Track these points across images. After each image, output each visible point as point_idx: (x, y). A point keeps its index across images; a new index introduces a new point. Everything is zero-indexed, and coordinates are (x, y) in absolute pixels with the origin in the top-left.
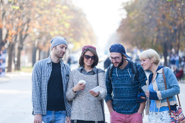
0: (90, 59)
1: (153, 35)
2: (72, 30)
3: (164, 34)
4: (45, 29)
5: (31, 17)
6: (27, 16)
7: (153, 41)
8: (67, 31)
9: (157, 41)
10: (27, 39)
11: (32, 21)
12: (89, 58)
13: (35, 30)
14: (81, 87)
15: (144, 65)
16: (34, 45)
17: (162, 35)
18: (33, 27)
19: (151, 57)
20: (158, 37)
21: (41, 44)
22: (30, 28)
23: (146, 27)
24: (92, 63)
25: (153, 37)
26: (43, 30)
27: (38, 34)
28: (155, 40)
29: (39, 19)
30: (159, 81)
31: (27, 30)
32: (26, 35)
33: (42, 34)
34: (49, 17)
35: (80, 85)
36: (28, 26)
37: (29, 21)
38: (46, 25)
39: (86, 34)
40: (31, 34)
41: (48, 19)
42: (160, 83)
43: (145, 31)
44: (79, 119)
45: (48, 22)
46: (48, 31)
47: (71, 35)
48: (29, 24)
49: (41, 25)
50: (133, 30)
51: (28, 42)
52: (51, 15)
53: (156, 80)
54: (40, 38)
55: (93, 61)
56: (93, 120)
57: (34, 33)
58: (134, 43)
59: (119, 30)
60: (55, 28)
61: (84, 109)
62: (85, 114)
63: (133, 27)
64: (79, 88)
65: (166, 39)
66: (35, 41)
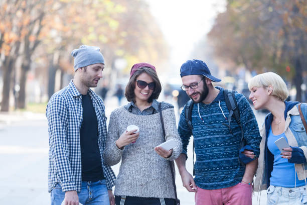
0: (147, 88)
1: (275, 43)
2: (124, 34)
3: (295, 41)
4: (73, 31)
5: (46, 10)
6: (38, 7)
7: (275, 55)
8: (113, 36)
9: (282, 55)
10: (39, 50)
11: (48, 16)
12: (146, 86)
13: (54, 33)
14: (133, 139)
15: (255, 99)
16: (51, 61)
17: (292, 44)
18: (51, 28)
19: (266, 85)
20: (285, 48)
21: (65, 60)
22: (44, 30)
23: (261, 28)
24: (150, 94)
25: (276, 47)
26: (69, 34)
27: (58, 40)
28: (279, 53)
29: (61, 12)
30: (296, 129)
31: (38, 33)
32: (37, 43)
33: (67, 41)
34: (80, 9)
35: (131, 134)
36: (41, 27)
37: (42, 16)
38: (75, 23)
39: (149, 41)
40: (46, 41)
41: (78, 14)
42: (299, 133)
43: (261, 37)
44: (131, 195)
45: (77, 19)
46: (78, 35)
47: (122, 42)
48: (43, 22)
49: (64, 24)
50: (238, 35)
51: (41, 57)
52: (83, 6)
53: (291, 128)
54: (62, 48)
55: (151, 91)
56: (156, 197)
57: (52, 39)
58: (240, 59)
59: (212, 34)
60: (91, 30)
61: (138, 177)
62: (142, 185)
63: (237, 29)
64: (129, 140)
65: (300, 52)
66: (53, 54)
